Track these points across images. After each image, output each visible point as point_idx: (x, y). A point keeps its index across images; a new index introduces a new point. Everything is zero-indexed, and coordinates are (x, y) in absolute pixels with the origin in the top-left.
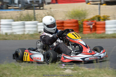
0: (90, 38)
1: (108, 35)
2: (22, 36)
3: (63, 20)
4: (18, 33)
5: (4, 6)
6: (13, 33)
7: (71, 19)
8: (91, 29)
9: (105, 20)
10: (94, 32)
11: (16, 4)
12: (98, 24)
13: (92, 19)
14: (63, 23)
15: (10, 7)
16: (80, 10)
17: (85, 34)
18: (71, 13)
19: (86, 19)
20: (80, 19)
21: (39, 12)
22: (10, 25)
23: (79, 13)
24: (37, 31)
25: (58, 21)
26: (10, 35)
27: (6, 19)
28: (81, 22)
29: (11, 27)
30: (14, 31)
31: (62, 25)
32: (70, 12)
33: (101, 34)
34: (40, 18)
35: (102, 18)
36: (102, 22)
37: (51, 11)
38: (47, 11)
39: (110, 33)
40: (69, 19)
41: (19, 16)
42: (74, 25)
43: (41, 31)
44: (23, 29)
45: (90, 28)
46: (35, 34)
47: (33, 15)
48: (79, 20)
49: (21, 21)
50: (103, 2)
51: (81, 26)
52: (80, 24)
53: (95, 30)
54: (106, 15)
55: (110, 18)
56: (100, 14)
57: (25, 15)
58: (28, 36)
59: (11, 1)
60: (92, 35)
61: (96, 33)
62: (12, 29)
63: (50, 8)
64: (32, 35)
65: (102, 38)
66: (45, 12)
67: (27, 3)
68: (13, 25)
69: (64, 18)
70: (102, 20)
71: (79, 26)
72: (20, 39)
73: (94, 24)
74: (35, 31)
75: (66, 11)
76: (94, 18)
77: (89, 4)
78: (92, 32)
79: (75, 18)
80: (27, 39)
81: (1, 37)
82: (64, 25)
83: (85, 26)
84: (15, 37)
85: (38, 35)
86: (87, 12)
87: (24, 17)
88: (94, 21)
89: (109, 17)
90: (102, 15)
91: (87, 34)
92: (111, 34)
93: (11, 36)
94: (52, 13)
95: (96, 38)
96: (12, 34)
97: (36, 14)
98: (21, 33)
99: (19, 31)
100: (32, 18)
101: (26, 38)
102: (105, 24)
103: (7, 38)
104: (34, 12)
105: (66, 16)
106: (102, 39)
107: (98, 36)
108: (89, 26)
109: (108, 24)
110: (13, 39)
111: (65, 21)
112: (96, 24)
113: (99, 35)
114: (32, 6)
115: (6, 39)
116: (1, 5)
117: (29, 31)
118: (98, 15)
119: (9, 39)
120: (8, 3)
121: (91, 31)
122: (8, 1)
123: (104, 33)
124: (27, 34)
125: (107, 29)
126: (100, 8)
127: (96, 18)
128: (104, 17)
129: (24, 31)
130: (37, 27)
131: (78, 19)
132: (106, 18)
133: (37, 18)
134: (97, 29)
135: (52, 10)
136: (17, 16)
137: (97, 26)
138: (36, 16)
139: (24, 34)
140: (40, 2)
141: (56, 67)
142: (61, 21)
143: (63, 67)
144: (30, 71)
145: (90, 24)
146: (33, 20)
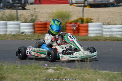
1: (91, 37)
2: (4, 36)
3: (47, 21)
9: (88, 22)
10: (77, 34)
12: (81, 27)
13: (75, 21)
14: (46, 24)
16: (64, 11)
18: (55, 14)
19: (69, 21)
20: (63, 21)
21: (22, 13)
24: (19, 31)
25: (41, 21)
28: (65, 23)
31: (45, 26)
33: (84, 37)
35: (85, 20)
36: (85, 24)
37: (35, 11)
38: (31, 12)
39: (92, 35)
41: (1, 15)
43: (23, 32)
44: (5, 30)
45: (73, 30)
46: (17, 34)
47: (15, 15)
49: (3, 20)
50: (86, 4)
51: (65, 28)
53: (78, 32)
54: (89, 17)
56: (83, 16)
57: (8, 15)
58: (10, 36)
61: (79, 35)
64: (14, 35)
65: (85, 40)
66: (29, 13)
67: (9, 3)
69: (47, 19)
70: (86, 22)
72: (1, 39)
73: (77, 26)
74: (17, 32)
75: (50, 12)
76: (78, 20)
77: (72, 5)
80: (9, 39)
82: (48, 26)
83: (68, 28)
85: (20, 35)
86: (71, 14)
87: (6, 16)
89: (92, 19)
90: (85, 18)
92: (94, 37)
94: (36, 14)
97: (19, 14)
98: (2, 33)
99: (1, 31)
100: (14, 18)
101: (8, 38)
102: (88, 27)
104: (17, 12)
105: (50, 17)
106: (85, 42)
107: (80, 38)
108: (72, 28)
109: (91, 27)
112: (79, 26)
113: (82, 38)
114: (15, 6)
117: (11, 31)
118: (81, 17)
121: (74, 33)
123: (87, 35)
124: (9, 34)
125: (89, 32)
126: (83, 10)
127: (79, 20)
128: (87, 19)
129: (6, 31)
130: (19, 28)
133: (19, 18)
134: (80, 31)
137: (81, 28)
138: (19, 16)
139: (6, 35)
140: (23, 2)
141: (39, 67)
142: (44, 22)
143: (46, 67)
144: (13, 70)
145: (73, 26)
146: (16, 20)
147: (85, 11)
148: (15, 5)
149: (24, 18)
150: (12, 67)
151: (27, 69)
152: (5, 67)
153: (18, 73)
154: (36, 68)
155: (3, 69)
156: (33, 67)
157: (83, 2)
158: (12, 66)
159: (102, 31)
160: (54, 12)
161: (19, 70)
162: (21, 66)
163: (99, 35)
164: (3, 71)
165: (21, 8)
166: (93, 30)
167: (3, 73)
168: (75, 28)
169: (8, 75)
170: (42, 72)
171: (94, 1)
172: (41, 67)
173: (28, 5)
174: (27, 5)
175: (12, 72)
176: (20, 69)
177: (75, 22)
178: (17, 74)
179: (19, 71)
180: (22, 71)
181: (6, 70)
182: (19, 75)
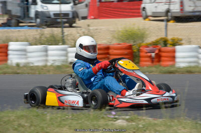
0: (151, 72)
1: (179, 68)
2: (44, 68)
3: (109, 44)
4: (36, 64)
5: (13, 21)
6: (28, 63)
7: (121, 43)
8: (152, 60)
9: (174, 45)
10: (158, 63)
11: (31, 18)
12: (164, 52)
13: (154, 43)
14: (108, 48)
15: (22, 23)
16: (136, 28)
17: (143, 66)
18: (121, 33)
19: (144, 44)
20: (135, 43)
21: (70, 32)
22: (25, 50)
23: (134, 34)
24: (66, 61)
25: (100, 45)
26: (24, 66)
27: (17, 41)
28: (137, 47)
29: (25, 55)
30: (30, 60)
31: (106, 52)
32: (119, 31)
33: (168, 68)
34: (72, 41)
35: (170, 42)
36: (169, 48)
37: (89, 29)
38: (83, 30)
39: (182, 65)
40: (118, 42)
41: (38, 37)
42: (126, 52)
43: (73, 61)
44: (44, 58)
45: (150, 57)
46: (64, 65)
47: (60, 35)
48: (134, 45)
49: (42, 44)
50: (170, 18)
51: (137, 54)
52: (135, 50)
53: (159, 61)
54: (176, 37)
55: (182, 42)
56: (166, 35)
57: (48, 36)
58: (52, 68)
59: (24, 14)
60: (154, 69)
61: (160, 66)
62: (27, 58)
63: (89, 26)
64: (58, 67)
65: (171, 72)
66: (80, 32)
67: (50, 17)
68: (28, 51)
69: (110, 41)
70: (171, 44)
71: (134, 54)
72: (39, 73)
73: (157, 52)
74: (63, 62)
76: (158, 42)
77: (147, 20)
78: (154, 63)
79: (127, 41)
80: (51, 73)
81: (10, 70)
82: (111, 51)
83: (142, 54)
84: (32, 70)
85: (68, 67)
86: (147, 33)
87: (46, 38)
88: (158, 46)
89: (181, 40)
90: (170, 37)
91: (145, 67)
92: (184, 67)
93: (25, 68)
94: (91, 33)
95: (160, 72)
96: (26, 66)
97: (65, 34)
98: (40, 64)
99: (38, 61)
100: (59, 41)
101: (49, 71)
102: (174, 51)
103: (19, 71)
104: (63, 31)
105: (114, 37)
106: (171, 75)
107: (163, 70)
108: (149, 54)
109: (180, 52)
110: (28, 73)
111: (111, 46)
112: (160, 51)
113: (166, 69)
115: (18, 73)
116: (8, 20)
117: (54, 61)
118: (163, 36)
119: (22, 73)
120: (19, 17)
121: (152, 62)
122: (19, 14)
123: (173, 65)
124: (51, 66)
125: (177, 60)
126: (166, 26)
127: (160, 42)
128: (173, 40)
129: (47, 61)
130: (66, 55)
131: (132, 43)
132: (176, 43)
133: (66, 41)
134: (163, 59)
135: (91, 28)
136: (35, 36)
137: (163, 54)
138: (65, 37)
139: (45, 66)
140: (71, 16)
141: (102, 116)
142: (105, 46)
143: (112, 117)
144: (60, 122)
145: (151, 51)
146: (60, 44)
147: (169, 27)
148: (59, 20)
149: (73, 40)
150: (58, 117)
151: (83, 120)
152: (48, 117)
153: (70, 127)
154: (97, 118)
155: (44, 120)
156: (91, 117)
157: (164, 15)
158: (59, 115)
159: (198, 57)
160: (120, 29)
161: (70, 121)
162: (73, 115)
163: (193, 65)
164: (46, 124)
165: (67, 25)
166: (184, 56)
167: (46, 126)
168: (153, 54)
169: (54, 130)
170: (107, 125)
171: (182, 12)
172: (105, 116)
173: (79, 20)
174: (77, 20)
175: (59, 125)
176: (72, 119)
177: (154, 45)
178: (67, 127)
179: (71, 123)
180: (75, 122)
181: (50, 121)
182: (70, 129)
